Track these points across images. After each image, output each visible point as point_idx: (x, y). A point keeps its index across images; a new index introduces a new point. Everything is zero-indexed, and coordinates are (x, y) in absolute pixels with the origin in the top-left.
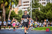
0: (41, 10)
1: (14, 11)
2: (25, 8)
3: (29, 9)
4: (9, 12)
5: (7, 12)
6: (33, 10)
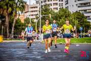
0: (52, 17)
1: (19, 19)
4: (13, 20)
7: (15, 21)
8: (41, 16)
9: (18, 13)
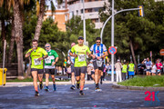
0: (147, 16)
1: (51, 21)
2: (90, 10)
3: (106, 11)
5: (30, 25)
6: (119, 16)
7: (39, 27)
8: (115, 12)
9: (48, 3)
